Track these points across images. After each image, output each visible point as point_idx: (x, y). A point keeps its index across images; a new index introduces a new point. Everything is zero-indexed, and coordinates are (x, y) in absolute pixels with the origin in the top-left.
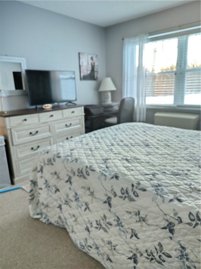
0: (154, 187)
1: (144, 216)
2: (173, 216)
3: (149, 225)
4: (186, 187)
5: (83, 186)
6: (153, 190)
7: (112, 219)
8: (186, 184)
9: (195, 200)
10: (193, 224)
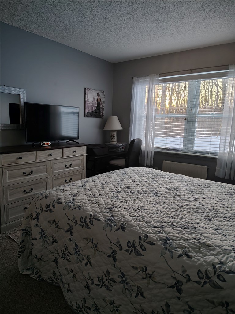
0: (163, 240)
1: (151, 273)
2: (182, 274)
3: (156, 282)
4: (195, 242)
5: (86, 237)
6: (162, 244)
7: (115, 276)
8: (195, 239)
9: (204, 256)
10: (202, 282)
